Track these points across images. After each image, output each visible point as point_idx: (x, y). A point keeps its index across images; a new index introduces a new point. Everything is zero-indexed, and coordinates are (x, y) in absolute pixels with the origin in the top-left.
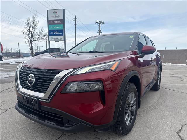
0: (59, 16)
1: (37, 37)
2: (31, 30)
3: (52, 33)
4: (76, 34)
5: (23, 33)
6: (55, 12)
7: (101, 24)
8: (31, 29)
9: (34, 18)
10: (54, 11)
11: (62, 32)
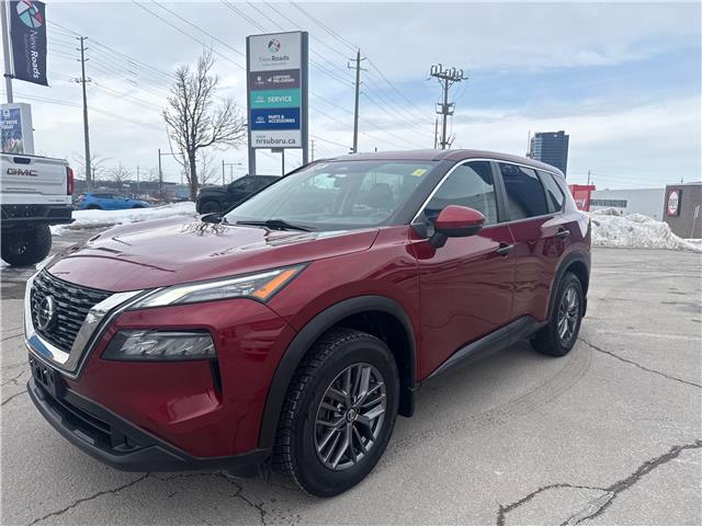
0: (286, 58)
1: (210, 133)
2: (192, 108)
3: (260, 121)
4: (359, 119)
5: (166, 119)
6: (273, 42)
7: (452, 79)
8: (192, 104)
9: (202, 66)
10: (270, 39)
11: (295, 118)
